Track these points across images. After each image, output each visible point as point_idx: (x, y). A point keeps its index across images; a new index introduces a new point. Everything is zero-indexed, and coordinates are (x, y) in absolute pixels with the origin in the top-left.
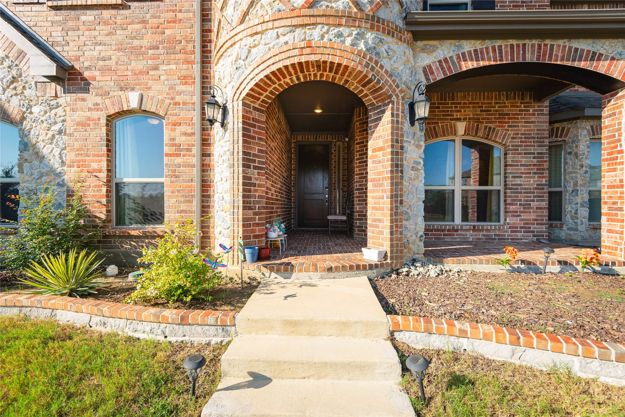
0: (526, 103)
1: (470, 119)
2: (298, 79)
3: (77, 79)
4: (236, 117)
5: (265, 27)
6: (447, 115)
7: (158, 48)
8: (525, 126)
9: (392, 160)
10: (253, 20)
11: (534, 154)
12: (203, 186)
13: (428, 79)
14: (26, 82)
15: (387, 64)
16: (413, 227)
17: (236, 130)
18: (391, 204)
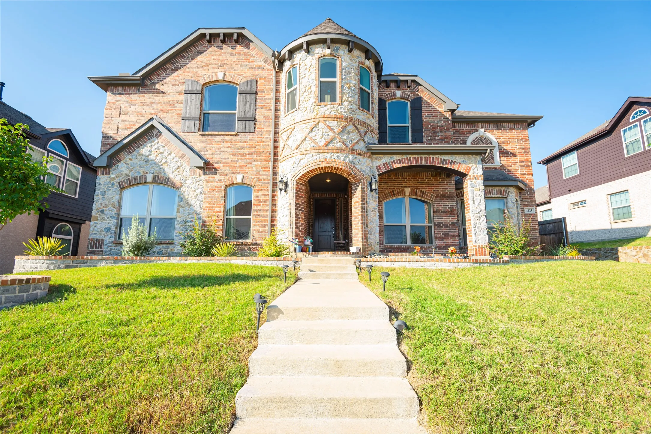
0: (442, 178)
1: (412, 186)
2: (320, 172)
3: (211, 168)
4: (292, 187)
5: (307, 152)
6: (400, 185)
7: (252, 154)
8: (442, 191)
9: (362, 207)
10: (302, 148)
11: (448, 206)
12: (272, 220)
13: (378, 172)
14: (185, 169)
15: (358, 167)
16: (374, 238)
17: (292, 194)
18: (362, 226)
